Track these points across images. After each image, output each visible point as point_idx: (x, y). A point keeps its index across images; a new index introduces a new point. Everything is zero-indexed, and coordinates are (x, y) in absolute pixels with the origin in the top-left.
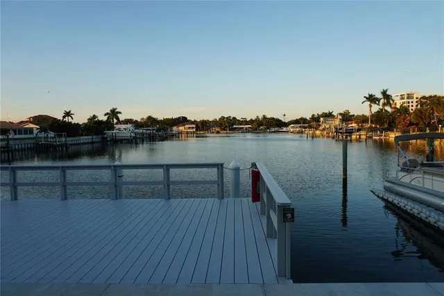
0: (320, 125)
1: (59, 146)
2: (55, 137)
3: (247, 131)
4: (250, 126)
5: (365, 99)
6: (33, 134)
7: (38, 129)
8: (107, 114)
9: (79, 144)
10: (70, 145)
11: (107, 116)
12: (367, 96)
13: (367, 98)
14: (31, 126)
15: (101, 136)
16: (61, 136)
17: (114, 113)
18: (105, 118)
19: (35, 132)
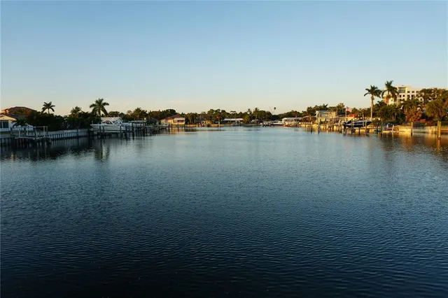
0: (315, 119)
1: (39, 141)
2: (34, 131)
3: (239, 124)
4: (241, 119)
5: (367, 92)
6: (8, 127)
7: (13, 121)
8: (93, 105)
9: (62, 139)
10: (53, 140)
11: (92, 108)
12: (370, 88)
13: (369, 91)
14: (6, 118)
15: (86, 130)
16: (42, 129)
17: (100, 105)
18: (90, 110)
19: (11, 125)
